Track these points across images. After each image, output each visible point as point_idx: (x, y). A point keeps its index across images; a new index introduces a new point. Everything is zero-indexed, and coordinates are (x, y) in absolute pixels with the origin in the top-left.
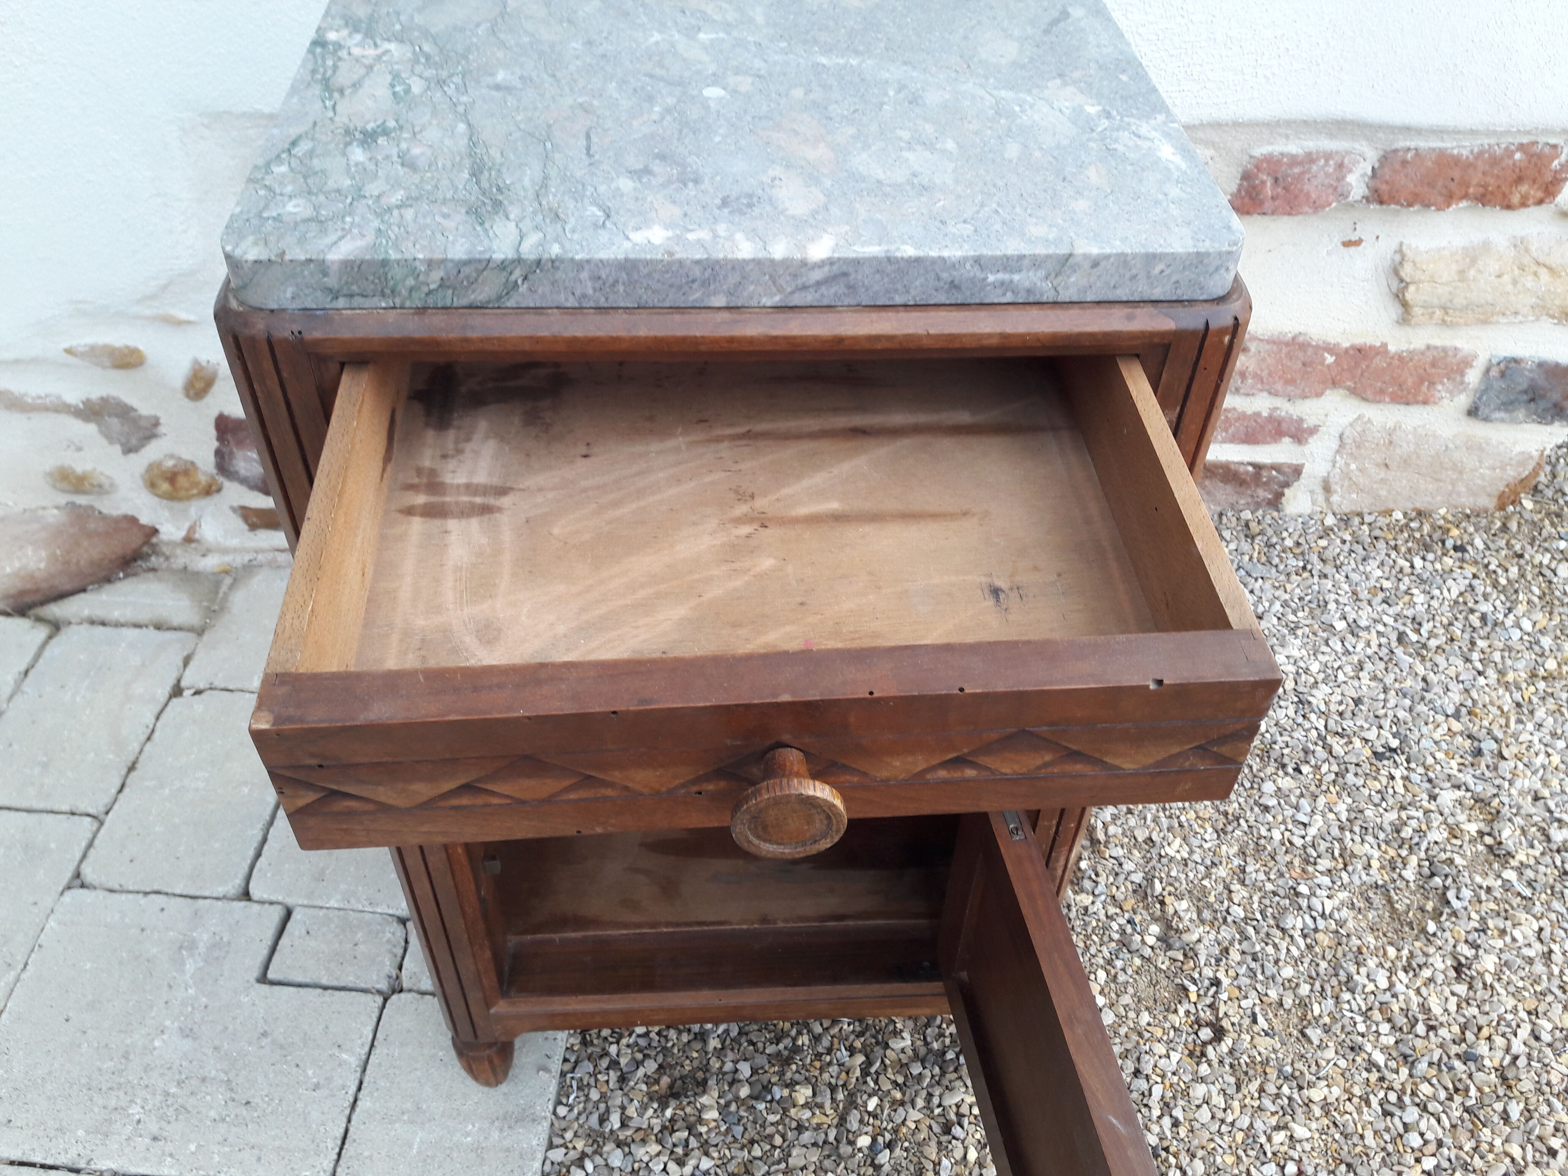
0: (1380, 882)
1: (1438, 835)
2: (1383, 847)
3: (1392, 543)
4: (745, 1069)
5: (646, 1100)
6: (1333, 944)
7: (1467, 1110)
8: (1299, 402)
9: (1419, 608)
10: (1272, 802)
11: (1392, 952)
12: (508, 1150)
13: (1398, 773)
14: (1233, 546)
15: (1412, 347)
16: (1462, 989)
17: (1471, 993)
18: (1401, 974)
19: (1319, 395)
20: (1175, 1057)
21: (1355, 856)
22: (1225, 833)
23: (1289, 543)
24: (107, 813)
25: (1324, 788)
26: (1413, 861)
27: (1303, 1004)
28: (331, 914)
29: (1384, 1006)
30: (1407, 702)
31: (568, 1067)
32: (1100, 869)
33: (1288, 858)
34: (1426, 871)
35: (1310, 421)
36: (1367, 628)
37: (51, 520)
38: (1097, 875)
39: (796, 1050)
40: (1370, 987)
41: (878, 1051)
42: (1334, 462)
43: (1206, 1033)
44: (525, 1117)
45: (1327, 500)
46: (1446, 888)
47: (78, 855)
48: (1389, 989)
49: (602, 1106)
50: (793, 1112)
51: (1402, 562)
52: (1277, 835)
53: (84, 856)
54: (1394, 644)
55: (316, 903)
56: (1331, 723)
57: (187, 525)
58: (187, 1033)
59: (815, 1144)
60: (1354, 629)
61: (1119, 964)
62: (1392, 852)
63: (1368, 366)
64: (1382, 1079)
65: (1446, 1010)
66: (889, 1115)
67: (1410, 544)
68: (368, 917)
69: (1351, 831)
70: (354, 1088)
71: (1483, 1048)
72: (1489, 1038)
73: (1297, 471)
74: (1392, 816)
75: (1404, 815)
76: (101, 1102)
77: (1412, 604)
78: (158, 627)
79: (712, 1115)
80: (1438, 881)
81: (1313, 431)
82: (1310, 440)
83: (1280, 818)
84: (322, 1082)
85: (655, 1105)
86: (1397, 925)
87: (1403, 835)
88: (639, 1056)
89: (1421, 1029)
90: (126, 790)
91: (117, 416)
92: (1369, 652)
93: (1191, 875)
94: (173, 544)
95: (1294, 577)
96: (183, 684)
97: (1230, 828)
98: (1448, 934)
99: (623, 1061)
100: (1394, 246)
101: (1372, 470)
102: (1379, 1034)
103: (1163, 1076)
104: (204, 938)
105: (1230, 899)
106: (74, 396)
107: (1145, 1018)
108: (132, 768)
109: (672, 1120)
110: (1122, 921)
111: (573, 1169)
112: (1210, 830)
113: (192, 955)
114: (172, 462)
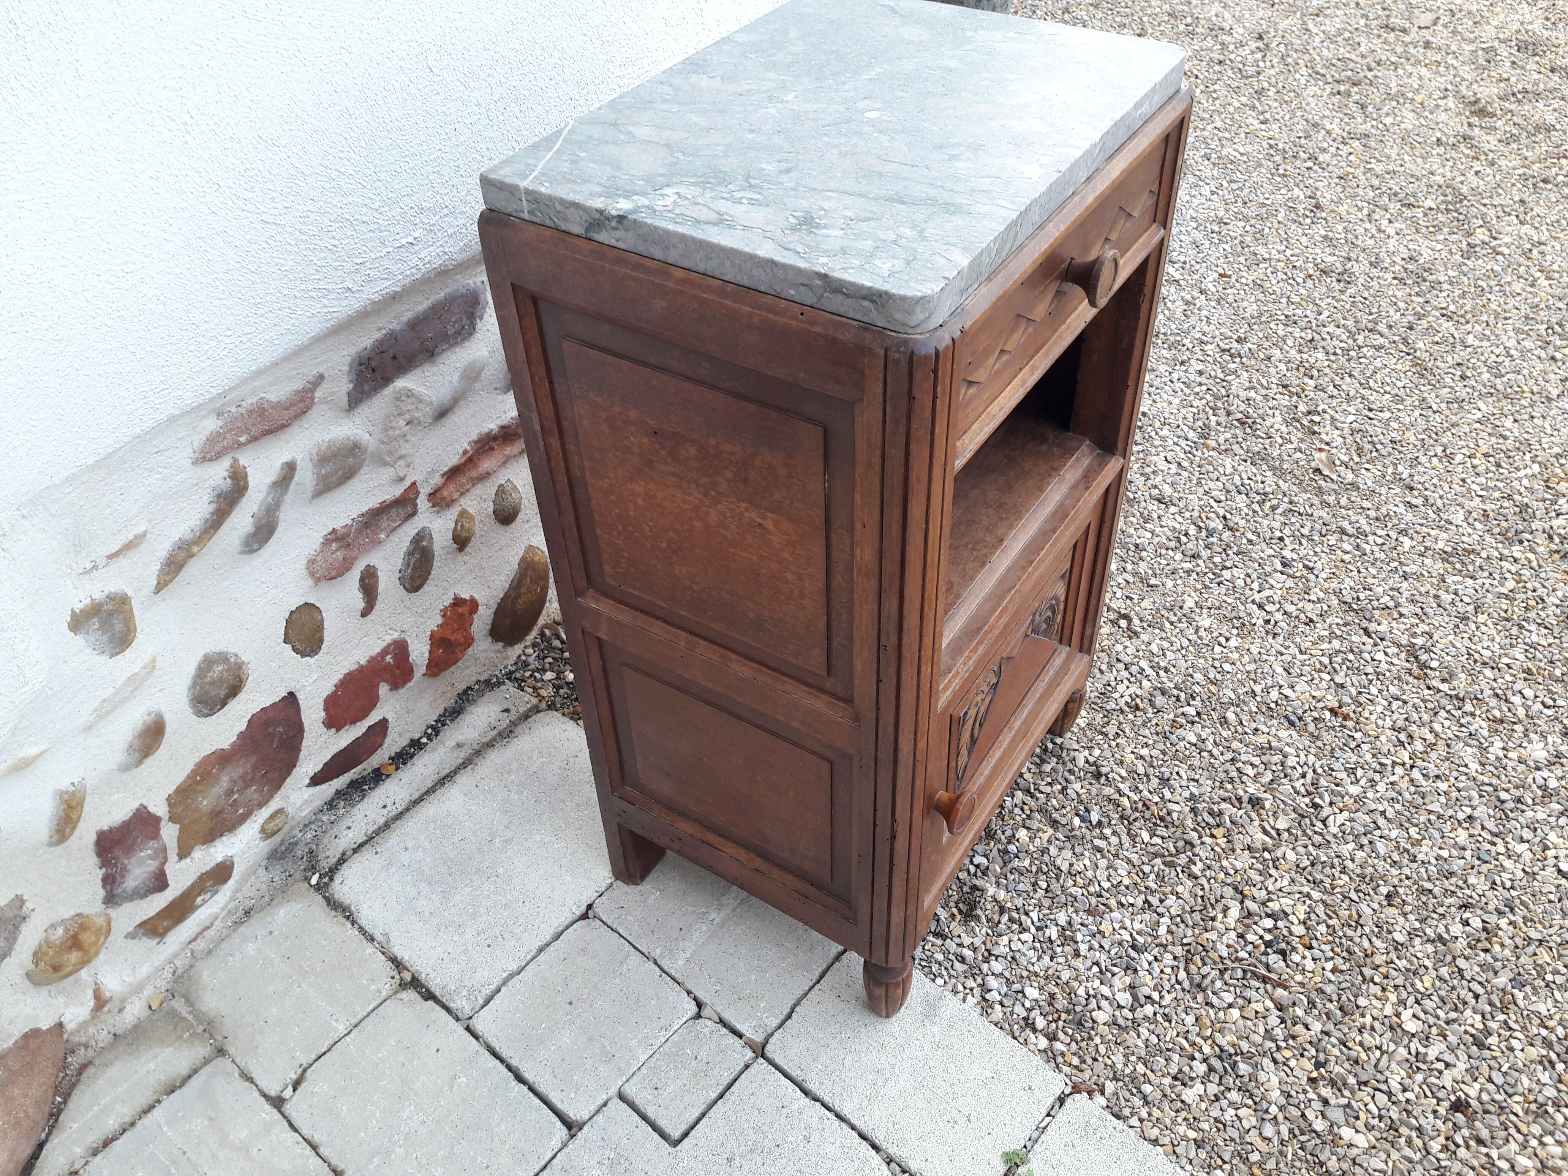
4: (981, 861)
5: (964, 928)
7: (1239, 554)
16: (1173, 509)
17: (1178, 507)
27: (1135, 574)
28: (651, 1064)
29: (1161, 545)
41: (1021, 782)
43: (1123, 623)
49: (951, 956)
50: (1031, 848)
55: (630, 1072)
57: (90, 993)
59: (1060, 850)
64: (1198, 573)
65: (1180, 523)
66: (1069, 800)
68: (676, 1038)
70: (828, 1113)
71: (1210, 524)
72: (1207, 518)
78: (171, 1090)
84: (805, 1133)
85: (972, 924)
94: (83, 1025)
96: (272, 1092)
109: (990, 920)
114: (60, 931)
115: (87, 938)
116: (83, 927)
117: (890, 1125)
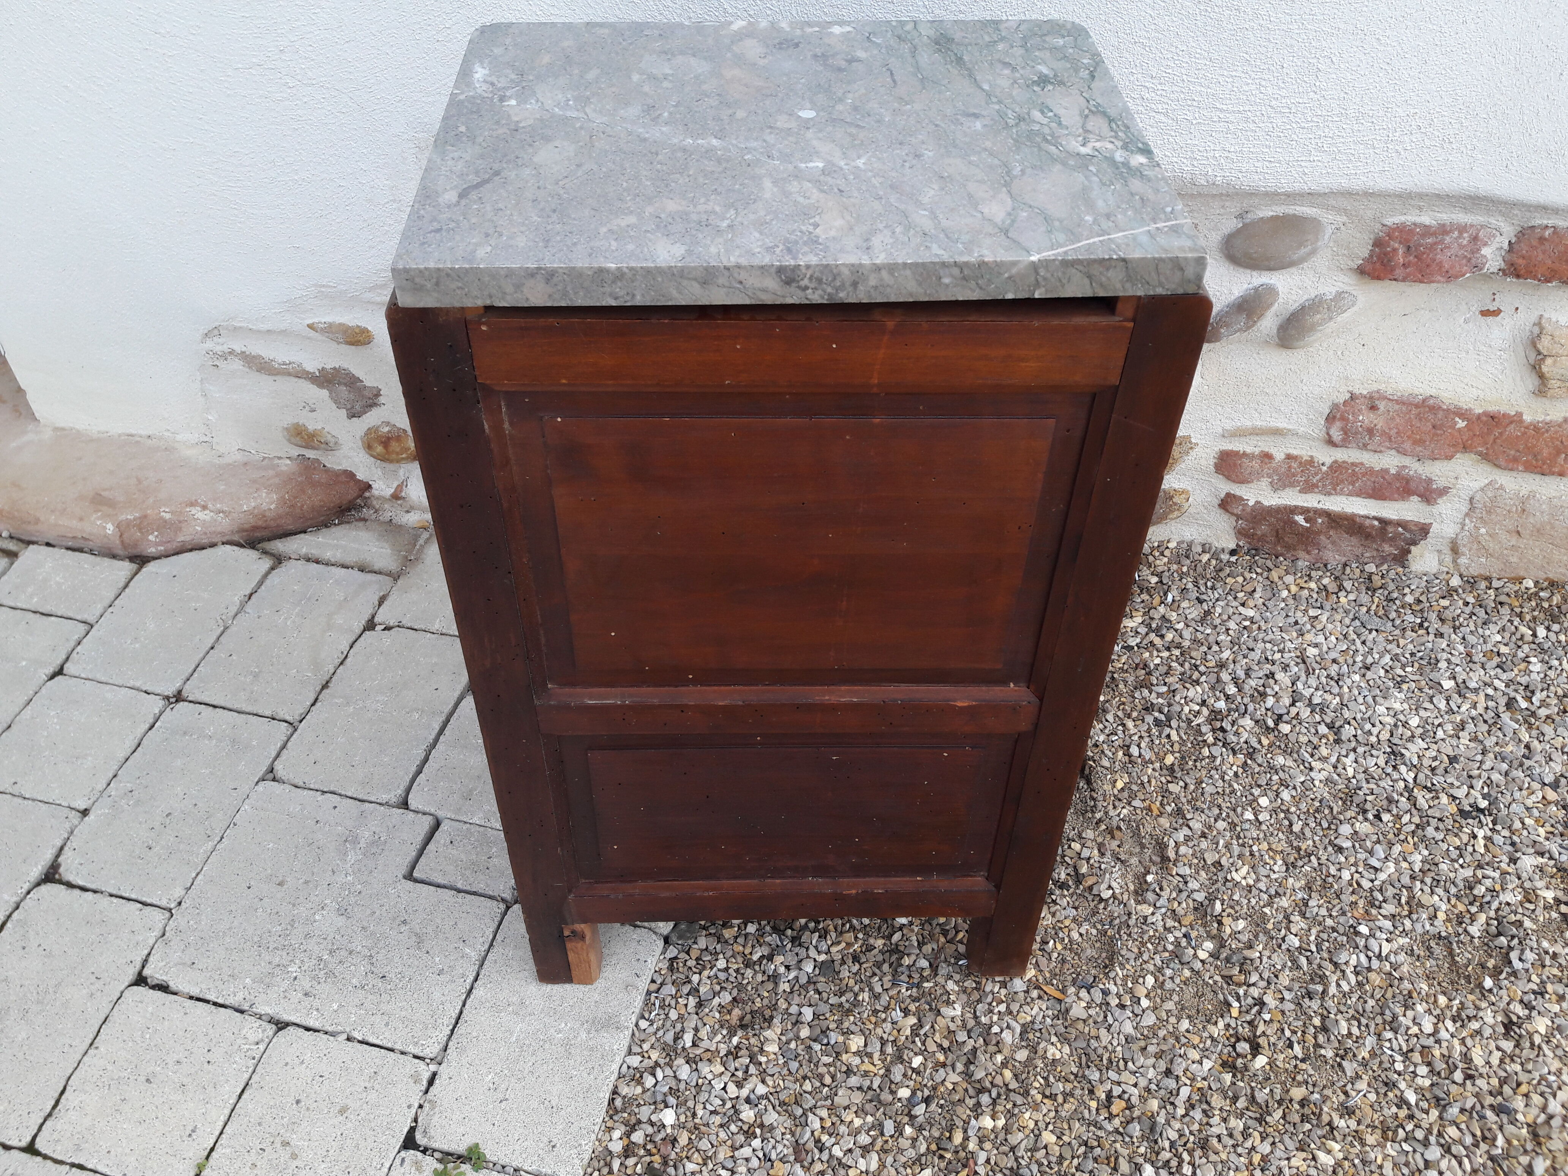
0: (1443, 934)
1: (1511, 897)
2: (1453, 901)
3: (1518, 610)
4: (808, 1014)
5: (717, 1027)
6: (1384, 985)
7: (1492, 1158)
8: (1428, 463)
9: (1534, 676)
10: (1347, 844)
11: (1442, 1000)
12: (592, 1050)
13: (1481, 834)
14: (1352, 597)
15: (1548, 418)
16: (1508, 1046)
17: (1517, 1051)
18: (1449, 1023)
19: (1449, 458)
20: (1207, 1064)
21: (1423, 906)
22: (1295, 867)
23: (1409, 599)
24: (301, 721)
25: (1402, 837)
26: (1482, 918)
29: (1425, 1050)
30: (1505, 766)
31: (654, 987)
32: (1165, 884)
33: (1353, 898)
34: (1493, 930)
35: (1440, 483)
36: (1476, 691)
37: (284, 468)
38: (1161, 889)
39: (856, 1003)
40: (1415, 1030)
41: (929, 1017)
42: (1463, 525)
43: (1242, 1047)
44: (609, 1023)
45: (1454, 561)
46: (1511, 948)
47: (274, 754)
48: (1433, 1035)
49: (679, 1026)
50: (844, 1057)
51: (1524, 630)
52: (1346, 875)
53: (278, 756)
54: (1502, 709)
55: (461, 818)
56: (1421, 776)
57: (395, 485)
58: (343, 912)
59: (860, 1088)
60: (1462, 689)
61: (1168, 972)
62: (1461, 907)
63: (1501, 434)
64: (1411, 1117)
65: (1488, 1063)
66: (931, 1074)
67: (1536, 613)
69: (1422, 882)
70: (472, 978)
71: (1519, 1103)
72: (1526, 1095)
73: (1424, 530)
74: (1468, 873)
75: (1479, 873)
76: (267, 958)
77: (1527, 672)
78: (362, 570)
79: (772, 1048)
80: (1503, 940)
81: (1443, 492)
82: (1439, 501)
83: (1352, 860)
84: (446, 969)
85: (725, 1032)
86: (1454, 976)
87: (1475, 892)
88: (718, 988)
89: (1458, 1076)
90: (318, 704)
91: (345, 385)
92: (1474, 713)
93: (1253, 901)
94: (382, 499)
95: (1409, 633)
96: (376, 620)
97: (1300, 863)
98: (1503, 992)
99: (702, 990)
100: (1534, 318)
101: (1503, 536)
102: (1417, 1075)
103: (1193, 1080)
104: (365, 835)
105: (1288, 929)
106: (312, 365)
107: (1185, 1024)
108: (325, 686)
109: (737, 1047)
110: (1179, 934)
111: (645, 1074)
112: (1280, 862)
113: (354, 848)
114: (386, 429)
115: (394, 445)
116: (398, 439)
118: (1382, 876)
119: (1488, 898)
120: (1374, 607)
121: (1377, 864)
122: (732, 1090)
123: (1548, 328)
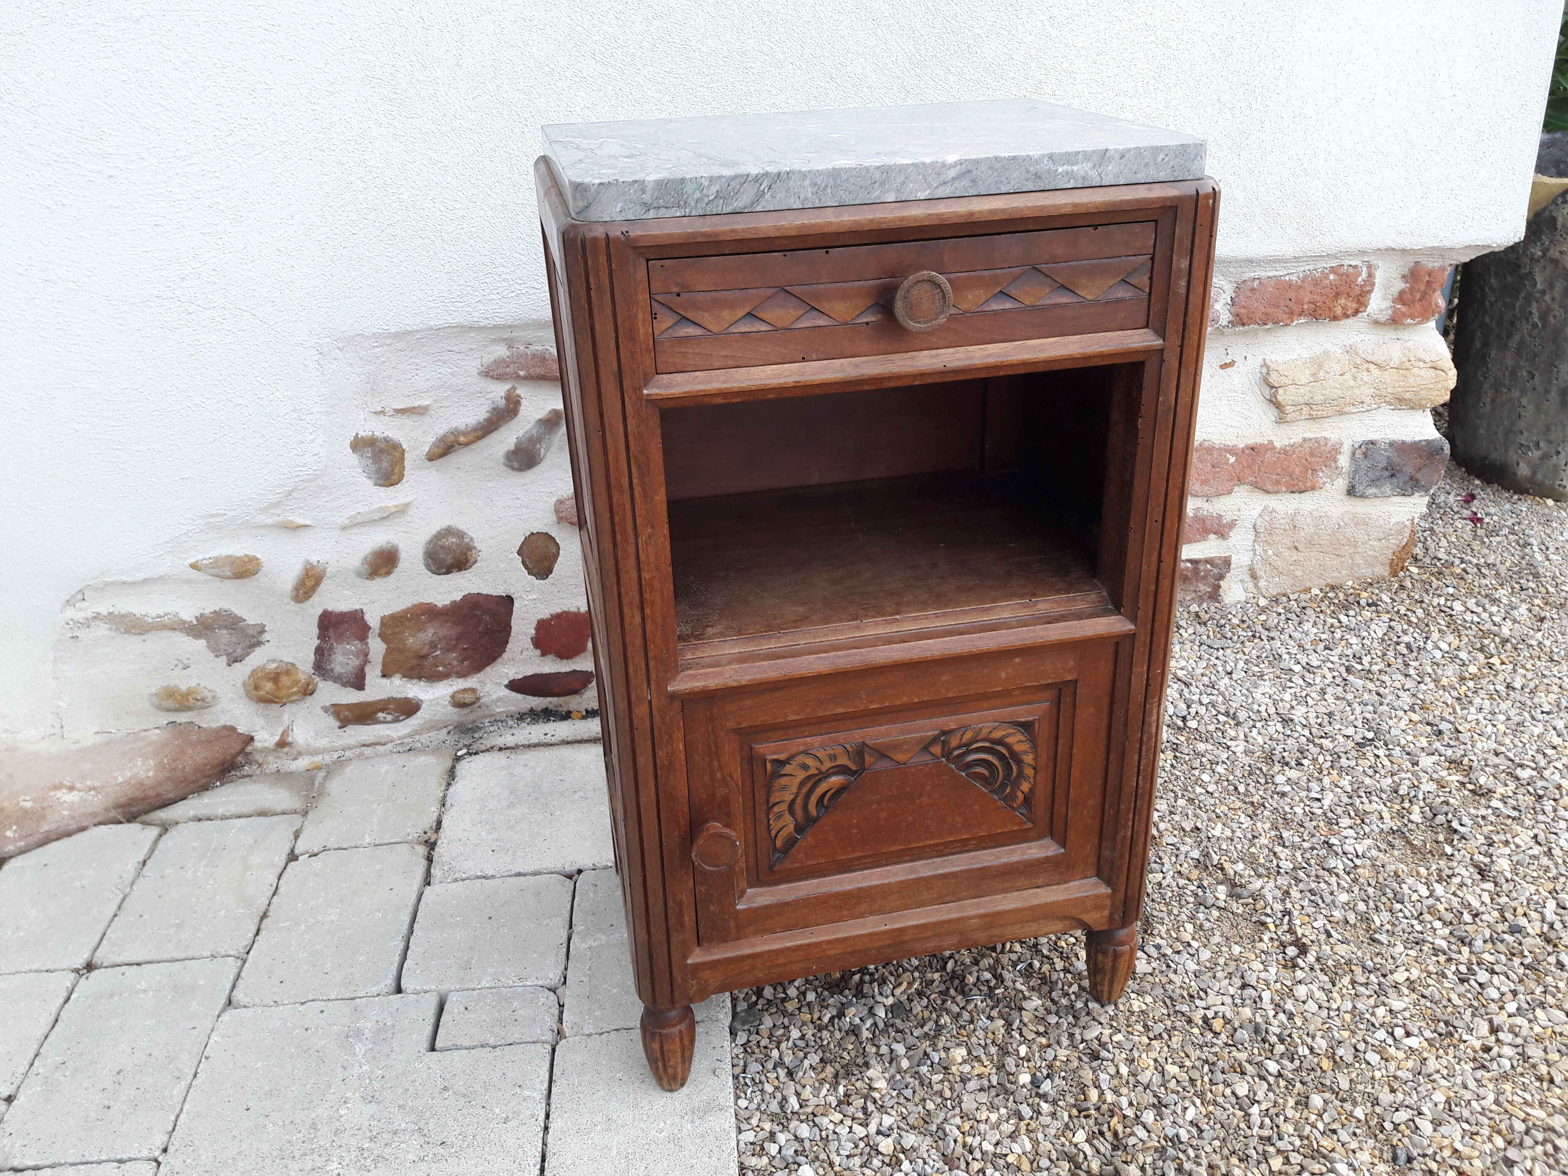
0: (1395, 828)
1: (1428, 786)
2: (1389, 804)
3: (1318, 610)
4: (900, 1049)
5: (817, 1085)
6: (1374, 874)
7: (1527, 967)
8: (1215, 500)
9: (1354, 647)
10: (1287, 788)
11: (1423, 871)
12: (702, 1136)
13: (1381, 753)
14: (1191, 631)
15: (1292, 441)
16: (1490, 886)
17: (1498, 889)
18: (1436, 885)
19: (1230, 492)
20: (1273, 970)
21: (1369, 813)
22: (1257, 815)
23: (1235, 621)
24: (248, 953)
25: (1325, 772)
26: (1416, 809)
27: (1365, 919)
28: (485, 992)
29: (1431, 910)
30: (1371, 708)
31: (738, 1070)
32: (1161, 854)
33: (1314, 823)
34: (1429, 814)
35: (1227, 518)
36: (1319, 667)
37: (154, 738)
38: (1160, 858)
39: (939, 1028)
40: (1415, 897)
41: (1015, 1014)
42: (1254, 550)
43: (1292, 951)
44: (710, 1108)
45: (1256, 586)
46: (1449, 822)
47: (228, 986)
48: (1431, 895)
49: (779, 1095)
50: (954, 1069)
51: (1330, 621)
52: (1299, 810)
53: (234, 987)
54: (1345, 675)
55: (467, 986)
56: (1313, 730)
57: (281, 731)
58: (371, 1099)
59: (981, 1090)
60: (1308, 668)
61: (1201, 916)
62: (1397, 807)
63: (1262, 462)
64: (1449, 960)
65: (1483, 903)
66: (1040, 1057)
67: (1332, 608)
68: (519, 989)
69: (1359, 797)
70: (542, 1116)
71: (1523, 922)
72: (1525, 915)
73: (1227, 562)
74: (1389, 781)
75: (1396, 778)
76: (296, 1167)
77: (1349, 645)
78: (263, 815)
79: (881, 1084)
80: (1441, 819)
81: (1232, 525)
82: (1231, 534)
83: (1298, 799)
84: (510, 1115)
85: (827, 1086)
86: (1419, 856)
87: (1401, 792)
88: (801, 1054)
89: (1467, 917)
90: (263, 933)
91: (226, 627)
92: (1326, 682)
93: (1239, 847)
94: (266, 751)
95: (1247, 644)
96: (297, 851)
97: (1259, 812)
98: (1463, 852)
99: (787, 1060)
100: (1260, 362)
101: (1287, 553)
102: (1435, 930)
103: (1268, 985)
104: (368, 1026)
105: (1278, 858)
106: (189, 614)
107: (1236, 949)
108: (264, 916)
109: (847, 1095)
110: (1193, 888)
111: (766, 1145)
112: (1243, 816)
113: (361, 1041)
114: (274, 665)
115: (284, 680)
116: (288, 672)
117: (569, 1162)
118: (1327, 802)
119: (1413, 793)
120: (1211, 634)
121: (1319, 796)
122: (860, 1131)
123: (1273, 366)
